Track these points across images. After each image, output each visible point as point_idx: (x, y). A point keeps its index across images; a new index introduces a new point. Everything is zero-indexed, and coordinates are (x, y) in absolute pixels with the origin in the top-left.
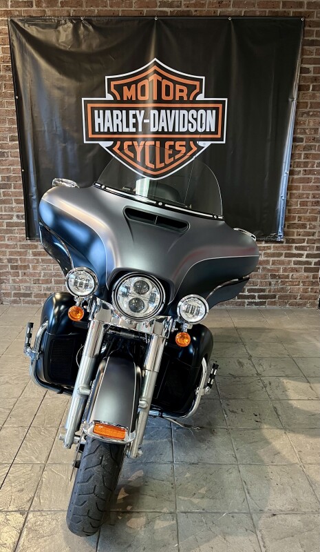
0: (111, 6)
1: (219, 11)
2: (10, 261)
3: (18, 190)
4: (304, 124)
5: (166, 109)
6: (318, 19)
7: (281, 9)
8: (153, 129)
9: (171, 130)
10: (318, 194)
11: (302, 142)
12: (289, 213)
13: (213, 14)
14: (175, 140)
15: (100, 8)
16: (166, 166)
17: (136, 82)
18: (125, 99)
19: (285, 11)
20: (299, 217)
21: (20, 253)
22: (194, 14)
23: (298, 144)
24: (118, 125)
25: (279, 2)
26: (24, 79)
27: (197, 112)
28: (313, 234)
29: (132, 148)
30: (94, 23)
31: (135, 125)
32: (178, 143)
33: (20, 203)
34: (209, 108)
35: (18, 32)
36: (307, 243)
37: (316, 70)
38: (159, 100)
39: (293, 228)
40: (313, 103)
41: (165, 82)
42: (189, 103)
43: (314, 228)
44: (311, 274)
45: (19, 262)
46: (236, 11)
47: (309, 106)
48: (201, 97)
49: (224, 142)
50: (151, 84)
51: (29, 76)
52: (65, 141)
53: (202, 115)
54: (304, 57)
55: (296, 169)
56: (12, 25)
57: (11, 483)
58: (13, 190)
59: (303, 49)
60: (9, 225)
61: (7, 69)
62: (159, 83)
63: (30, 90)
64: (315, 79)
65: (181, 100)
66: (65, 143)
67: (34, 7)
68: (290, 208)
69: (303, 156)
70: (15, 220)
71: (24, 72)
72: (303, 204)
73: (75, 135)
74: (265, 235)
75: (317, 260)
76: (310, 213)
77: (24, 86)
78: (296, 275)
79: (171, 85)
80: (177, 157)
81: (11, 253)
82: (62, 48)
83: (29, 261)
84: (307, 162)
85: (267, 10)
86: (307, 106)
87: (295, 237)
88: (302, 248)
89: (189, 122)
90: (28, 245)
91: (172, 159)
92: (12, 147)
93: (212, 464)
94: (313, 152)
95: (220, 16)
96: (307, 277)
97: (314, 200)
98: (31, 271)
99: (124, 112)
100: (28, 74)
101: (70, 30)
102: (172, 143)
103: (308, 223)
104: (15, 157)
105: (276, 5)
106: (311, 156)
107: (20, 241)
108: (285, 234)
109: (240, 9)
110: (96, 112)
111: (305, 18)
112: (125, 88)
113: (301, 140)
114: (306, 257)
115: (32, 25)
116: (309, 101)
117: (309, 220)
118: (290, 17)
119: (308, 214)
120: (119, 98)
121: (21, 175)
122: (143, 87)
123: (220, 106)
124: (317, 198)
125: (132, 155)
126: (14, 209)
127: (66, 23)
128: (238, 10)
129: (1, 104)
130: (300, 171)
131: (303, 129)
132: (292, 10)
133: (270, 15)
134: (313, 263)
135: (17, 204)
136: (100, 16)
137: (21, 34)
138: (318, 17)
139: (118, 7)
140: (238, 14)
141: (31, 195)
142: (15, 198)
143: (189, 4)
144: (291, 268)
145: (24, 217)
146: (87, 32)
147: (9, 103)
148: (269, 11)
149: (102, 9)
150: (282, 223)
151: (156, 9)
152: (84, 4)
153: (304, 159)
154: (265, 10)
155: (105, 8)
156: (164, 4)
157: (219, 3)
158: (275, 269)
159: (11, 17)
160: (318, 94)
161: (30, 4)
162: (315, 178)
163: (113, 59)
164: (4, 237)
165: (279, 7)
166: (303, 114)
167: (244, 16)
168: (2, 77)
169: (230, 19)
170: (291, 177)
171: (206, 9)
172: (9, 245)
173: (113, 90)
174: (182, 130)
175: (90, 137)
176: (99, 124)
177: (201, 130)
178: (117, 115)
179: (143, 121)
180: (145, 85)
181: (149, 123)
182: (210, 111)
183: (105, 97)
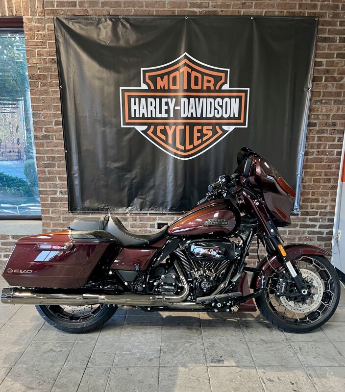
0: (146, 7)
1: (242, 11)
3: (62, 169)
4: (318, 110)
5: (195, 97)
6: (330, 19)
7: (297, 10)
8: (183, 115)
9: (199, 116)
10: (331, 172)
11: (316, 126)
12: (303, 189)
13: (237, 14)
14: (203, 125)
15: (136, 8)
16: (195, 147)
17: (168, 74)
18: (158, 88)
19: (301, 12)
20: (313, 192)
21: (63, 225)
22: (220, 13)
23: (312, 128)
24: (152, 111)
25: (295, 4)
26: (68, 70)
27: (223, 100)
28: (325, 208)
29: (164, 132)
30: (131, 22)
31: (167, 112)
32: (205, 128)
33: (63, 181)
34: (233, 97)
35: (63, 29)
36: (320, 215)
37: (328, 64)
38: (189, 89)
39: (308, 202)
40: (326, 92)
41: (194, 74)
42: (216, 92)
43: (326, 203)
44: (323, 243)
46: (257, 12)
47: (322, 95)
48: (226, 87)
49: (246, 126)
50: (181, 75)
51: (72, 68)
52: (104, 124)
53: (227, 102)
54: (318, 52)
55: (310, 150)
56: (57, 23)
59: (316, 45)
60: (53, 199)
61: (52, 61)
62: (189, 75)
63: (74, 81)
64: (328, 71)
65: (208, 89)
66: (104, 127)
67: (78, 7)
68: (304, 184)
69: (316, 139)
70: (59, 195)
71: (68, 64)
72: (316, 181)
73: (113, 120)
75: (328, 230)
76: (322, 189)
77: (68, 77)
78: (310, 243)
79: (200, 76)
80: (204, 139)
81: (55, 225)
82: (103, 43)
84: (320, 144)
85: (285, 11)
86: (320, 95)
87: (309, 210)
88: (316, 220)
89: (215, 109)
90: (71, 217)
91: (200, 141)
92: (57, 131)
94: (325, 135)
95: (243, 16)
96: (320, 245)
97: (326, 177)
99: (157, 100)
100: (71, 66)
101: (110, 28)
102: (200, 127)
103: (321, 198)
104: (59, 139)
105: (292, 6)
106: (323, 139)
107: (63, 214)
108: (301, 207)
109: (262, 10)
110: (132, 100)
111: (319, 18)
112: (159, 79)
113: (315, 125)
114: (319, 228)
115: (76, 23)
116: (322, 91)
117: (321, 195)
118: (305, 17)
119: (320, 190)
120: (153, 88)
121: (64, 156)
122: (175, 78)
123: (243, 95)
124: (329, 176)
125: (164, 137)
126: (58, 186)
127: (106, 21)
128: (260, 10)
129: (46, 92)
130: (314, 152)
131: (317, 115)
132: (307, 11)
133: (287, 15)
134: (325, 233)
135: (61, 181)
136: (136, 15)
137: (66, 30)
138: (330, 18)
139: (153, 8)
140: (260, 14)
141: (73, 173)
142: (59, 176)
143: (215, 5)
144: (305, 237)
145: (67, 192)
146: (125, 30)
147: (54, 92)
148: (287, 12)
149: (138, 9)
150: (298, 197)
151: (187, 9)
152: (122, 4)
153: (317, 141)
154: (283, 10)
155: (141, 9)
156: (193, 5)
157: (243, 4)
158: (292, 238)
159: (56, 16)
160: (330, 85)
161: (74, 4)
162: (327, 158)
163: (148, 53)
164: (49, 210)
165: (296, 9)
166: (316, 102)
167: (264, 16)
168: (48, 69)
169: (252, 18)
170: (306, 157)
171: (231, 9)
172: (53, 217)
173: (147, 80)
174: (209, 116)
175: (126, 122)
176: (135, 110)
177: (225, 116)
178: (151, 102)
179: (174, 108)
180: (176, 76)
181: (180, 110)
182: (234, 99)
183: (140, 86)
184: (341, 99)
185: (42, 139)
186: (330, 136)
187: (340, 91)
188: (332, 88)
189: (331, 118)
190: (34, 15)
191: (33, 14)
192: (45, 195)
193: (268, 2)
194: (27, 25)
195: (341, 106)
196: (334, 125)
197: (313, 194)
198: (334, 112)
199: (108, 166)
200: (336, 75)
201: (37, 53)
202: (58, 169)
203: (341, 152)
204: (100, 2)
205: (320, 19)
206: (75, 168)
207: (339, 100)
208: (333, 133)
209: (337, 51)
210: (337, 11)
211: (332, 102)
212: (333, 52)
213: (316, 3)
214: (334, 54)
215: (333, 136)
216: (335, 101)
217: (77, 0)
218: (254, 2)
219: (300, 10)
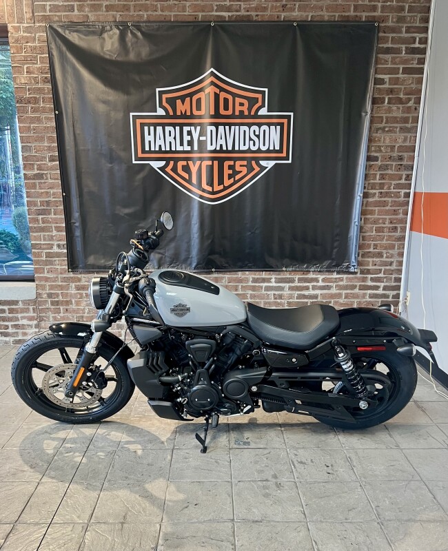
0: (162, 11)
1: (283, 15)
2: (50, 295)
3: (59, 217)
4: (380, 141)
5: (224, 125)
6: (394, 24)
7: (352, 13)
8: (210, 148)
9: (230, 148)
10: (397, 219)
11: (377, 161)
12: (363, 240)
13: (276, 19)
14: (235, 159)
15: (149, 13)
16: (225, 188)
17: (191, 95)
18: (179, 113)
19: (357, 16)
20: (375, 245)
21: (61, 287)
22: (255, 18)
23: (372, 163)
24: (170, 142)
25: (350, 5)
26: (64, 92)
27: (260, 128)
28: (391, 264)
29: (186, 169)
30: (143, 29)
31: (190, 143)
32: (238, 163)
33: (61, 231)
34: (273, 124)
35: (57, 39)
36: (384, 274)
37: (392, 81)
38: (217, 115)
39: (369, 257)
40: (389, 117)
41: (223, 95)
42: (251, 118)
43: (391, 258)
45: (61, 297)
46: (302, 16)
47: (384, 120)
49: (290, 162)
50: (207, 96)
51: (70, 88)
52: (111, 160)
53: (264, 131)
54: (379, 66)
55: (371, 191)
56: (50, 32)
57: (49, 546)
58: (53, 216)
59: (376, 58)
60: (48, 255)
61: (45, 80)
62: (217, 96)
63: (72, 104)
64: (391, 91)
65: (242, 115)
66: (111, 163)
67: (76, 12)
68: (362, 234)
69: (378, 177)
70: (55, 249)
71: (65, 84)
72: (379, 230)
73: (122, 154)
74: (337, 265)
75: (395, 292)
76: (387, 240)
77: (65, 99)
79: (230, 98)
81: (52, 287)
82: (108, 57)
83: (71, 296)
84: (383, 184)
85: (337, 14)
86: (382, 121)
87: (371, 267)
88: (378, 280)
89: (250, 139)
90: (72, 278)
91: (232, 180)
92: (52, 168)
93: (278, 522)
94: (389, 172)
95: (284, 21)
97: (391, 225)
98: (74, 306)
99: (178, 128)
100: (69, 86)
101: (116, 37)
102: (232, 163)
103: (384, 251)
104: (55, 179)
105: (346, 9)
106: (387, 177)
107: (61, 273)
108: (359, 264)
109: (307, 13)
110: (146, 128)
111: (379, 22)
112: (179, 102)
113: (376, 159)
114: (385, 288)
115: (74, 31)
116: (384, 115)
117: (386, 248)
118: (362, 22)
119: (384, 242)
120: (171, 113)
121: (62, 200)
122: (199, 101)
123: (285, 121)
124: (395, 223)
125: (186, 176)
126: (54, 238)
127: (111, 29)
128: (305, 14)
129: (39, 120)
130: (375, 193)
131: (379, 146)
132: (364, 14)
133: (340, 20)
134: (391, 296)
135: (58, 232)
136: (149, 22)
137: (61, 41)
138: (394, 22)
139: (170, 12)
140: (305, 19)
141: (73, 221)
142: (56, 225)
143: (249, 8)
144: (366, 301)
145: (65, 246)
146: (136, 40)
147: (48, 119)
148: (339, 15)
149: (152, 13)
150: (356, 251)
151: (213, 13)
152: (132, 8)
153: (379, 180)
154: (334, 14)
155: (155, 13)
156: (220, 8)
157: (283, 7)
158: (349, 303)
159: (49, 23)
160: (394, 108)
161: (71, 8)
162: (392, 201)
163: (164, 69)
164: (44, 269)
165: (350, 11)
166: (378, 130)
167: (311, 21)
168: (40, 90)
169: (295, 24)
170: (365, 200)
171: (268, 13)
172: (49, 278)
173: (164, 103)
174: (243, 148)
175: (139, 156)
176: (150, 142)
177: (264, 148)
178: (170, 132)
179: (199, 138)
180: (200, 98)
181: (206, 141)
182: (274, 127)
183: (156, 112)
184: (409, 125)
185: (34, 179)
186: (397, 173)
187: (408, 115)
188: (397, 111)
189: (396, 150)
190: (21, 23)
191: (21, 21)
192: (39, 249)
193: (314, 3)
194: (12, 35)
195: (409, 135)
196: (401, 158)
197: (376, 246)
198: (400, 142)
199: (117, 212)
200: (402, 96)
201: (25, 71)
202: (55, 216)
203: (410, 193)
204: (104, 5)
205: (381, 25)
206: (76, 215)
207: (407, 128)
208: (399, 169)
209: (402, 64)
210: (403, 14)
211: (398, 129)
212: (398, 66)
213: (375, 3)
214: (399, 68)
215: (399, 173)
216: (401, 128)
217: (76, 4)
218: (297, 4)
219: (355, 14)
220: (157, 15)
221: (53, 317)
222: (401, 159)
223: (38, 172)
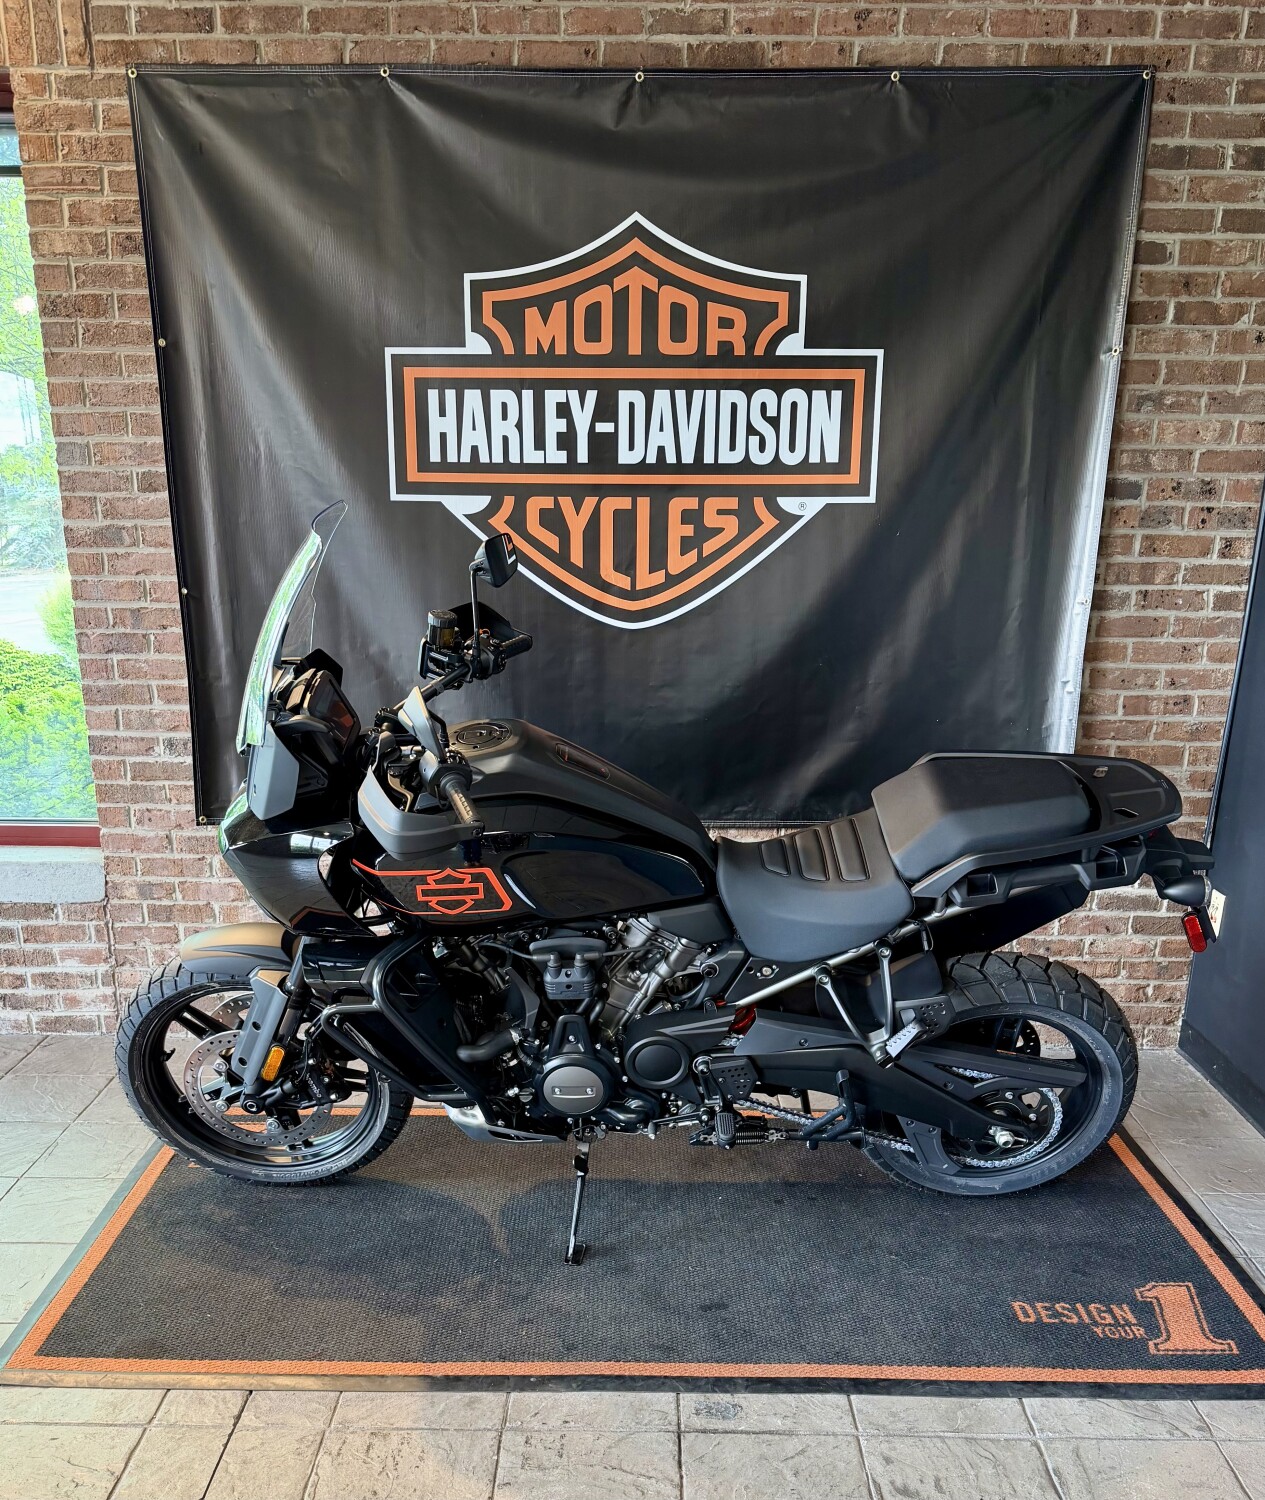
0: (484, 29)
1: (858, 46)
2: (145, 891)
3: (170, 657)
4: (1145, 435)
5: (672, 385)
6: (1199, 74)
7: (1073, 40)
8: (626, 457)
9: (688, 458)
10: (1192, 673)
11: (1136, 498)
12: (1086, 735)
13: (836, 62)
14: (703, 492)
15: (445, 35)
16: (672, 581)
17: (570, 294)
18: (531, 349)
19: (1086, 48)
20: (1121, 750)
21: (180, 867)
22: (771, 53)
23: (1119, 503)
24: (505, 439)
25: (1066, 17)
27: (780, 396)
29: (553, 520)
31: (567, 441)
32: (713, 504)
33: (177, 700)
34: (820, 385)
37: (1189, 253)
38: (650, 355)
40: (1178, 363)
41: (668, 296)
42: (753, 366)
44: (1157, 940)
45: (179, 895)
46: (915, 47)
47: (1164, 371)
48: (793, 345)
49: (871, 499)
50: (621, 299)
53: (794, 405)
54: (1148, 205)
55: (1117, 589)
56: (142, 95)
58: (153, 656)
59: (1144, 178)
60: (140, 771)
61: (126, 246)
62: (650, 299)
64: (1187, 283)
65: (726, 356)
67: (220, 33)
68: (1088, 719)
69: (1137, 546)
70: (161, 755)
72: (1136, 706)
76: (1158, 737)
78: (1103, 941)
79: (691, 302)
81: (150, 867)
83: (209, 893)
84: (1154, 566)
86: (1155, 376)
89: (751, 430)
90: (211, 839)
91: (692, 557)
92: (147, 514)
94: (1174, 530)
95: (860, 67)
96: (1143, 950)
97: (1173, 693)
99: (528, 395)
101: (345, 112)
102: (692, 503)
104: (158, 545)
105: (1054, 24)
106: (1165, 546)
107: (178, 826)
109: (933, 39)
110: (433, 395)
111: (1156, 68)
112: (532, 315)
113: (1134, 490)
116: (1163, 359)
117: (1154, 760)
118: (1107, 68)
119: (1151, 741)
120: (509, 348)
121: (178, 606)
122: (594, 312)
123: (858, 375)
124: (1183, 686)
126: (158, 721)
128: (926, 42)
129: (107, 364)
130: (1127, 596)
131: (1142, 452)
132: (1111, 43)
133: (1035, 61)
134: (1166, 905)
135: (169, 702)
136: (445, 66)
138: (1202, 68)
139: (508, 33)
140: (921, 58)
142: (161, 682)
143: (751, 20)
144: (1090, 917)
145: (190, 745)
147: (134, 360)
148: (1032, 46)
149: (452, 36)
151: (641, 37)
152: (392, 20)
153: (1141, 554)
154: (1017, 41)
155: (463, 36)
156: (669, 21)
157: (857, 17)
159: (137, 66)
160: (1193, 334)
161: (203, 20)
162: (1177, 619)
164: (127, 812)
165: (1067, 33)
166: (1142, 401)
167: (943, 66)
168: (110, 275)
169: (895, 76)
170: (1096, 614)
171: (812, 37)
172: (143, 840)
173: (489, 320)
174: (727, 457)
175: (411, 479)
176: (443, 436)
177: (790, 459)
178: (504, 406)
179: (592, 427)
180: (598, 304)
181: (614, 436)
182: (824, 392)
183: (463, 344)
184: (1238, 390)
185: (94, 544)
186: (1194, 533)
187: (1236, 358)
188: (1203, 348)
189: (1196, 464)
190: (51, 64)
191: (50, 56)
192: (110, 753)
193: (957, 6)
194: (25, 99)
195: (1236, 419)
196: (1208, 490)
198: (1208, 442)
200: (1218, 298)
201: (66, 215)
202: (158, 656)
204: (306, 10)
205: (1159, 75)
206: (221, 654)
207: (1231, 396)
208: (1203, 521)
209: (1224, 201)
210: (1232, 43)
211: (1204, 401)
212: (1211, 206)
213: (1147, 7)
214: (1212, 213)
215: (1203, 533)
216: (1213, 398)
217: (217, 5)
218: (904, 9)
219: (1084, 40)
220: (468, 42)
221: (155, 953)
222: (1210, 491)
223: (108, 522)
